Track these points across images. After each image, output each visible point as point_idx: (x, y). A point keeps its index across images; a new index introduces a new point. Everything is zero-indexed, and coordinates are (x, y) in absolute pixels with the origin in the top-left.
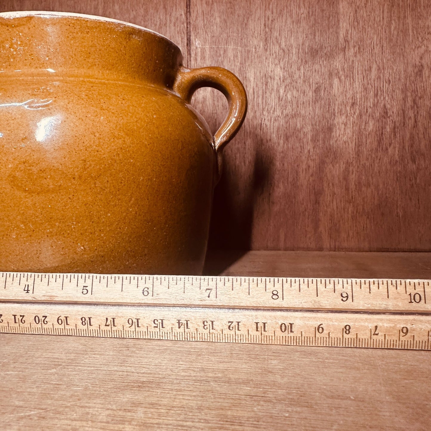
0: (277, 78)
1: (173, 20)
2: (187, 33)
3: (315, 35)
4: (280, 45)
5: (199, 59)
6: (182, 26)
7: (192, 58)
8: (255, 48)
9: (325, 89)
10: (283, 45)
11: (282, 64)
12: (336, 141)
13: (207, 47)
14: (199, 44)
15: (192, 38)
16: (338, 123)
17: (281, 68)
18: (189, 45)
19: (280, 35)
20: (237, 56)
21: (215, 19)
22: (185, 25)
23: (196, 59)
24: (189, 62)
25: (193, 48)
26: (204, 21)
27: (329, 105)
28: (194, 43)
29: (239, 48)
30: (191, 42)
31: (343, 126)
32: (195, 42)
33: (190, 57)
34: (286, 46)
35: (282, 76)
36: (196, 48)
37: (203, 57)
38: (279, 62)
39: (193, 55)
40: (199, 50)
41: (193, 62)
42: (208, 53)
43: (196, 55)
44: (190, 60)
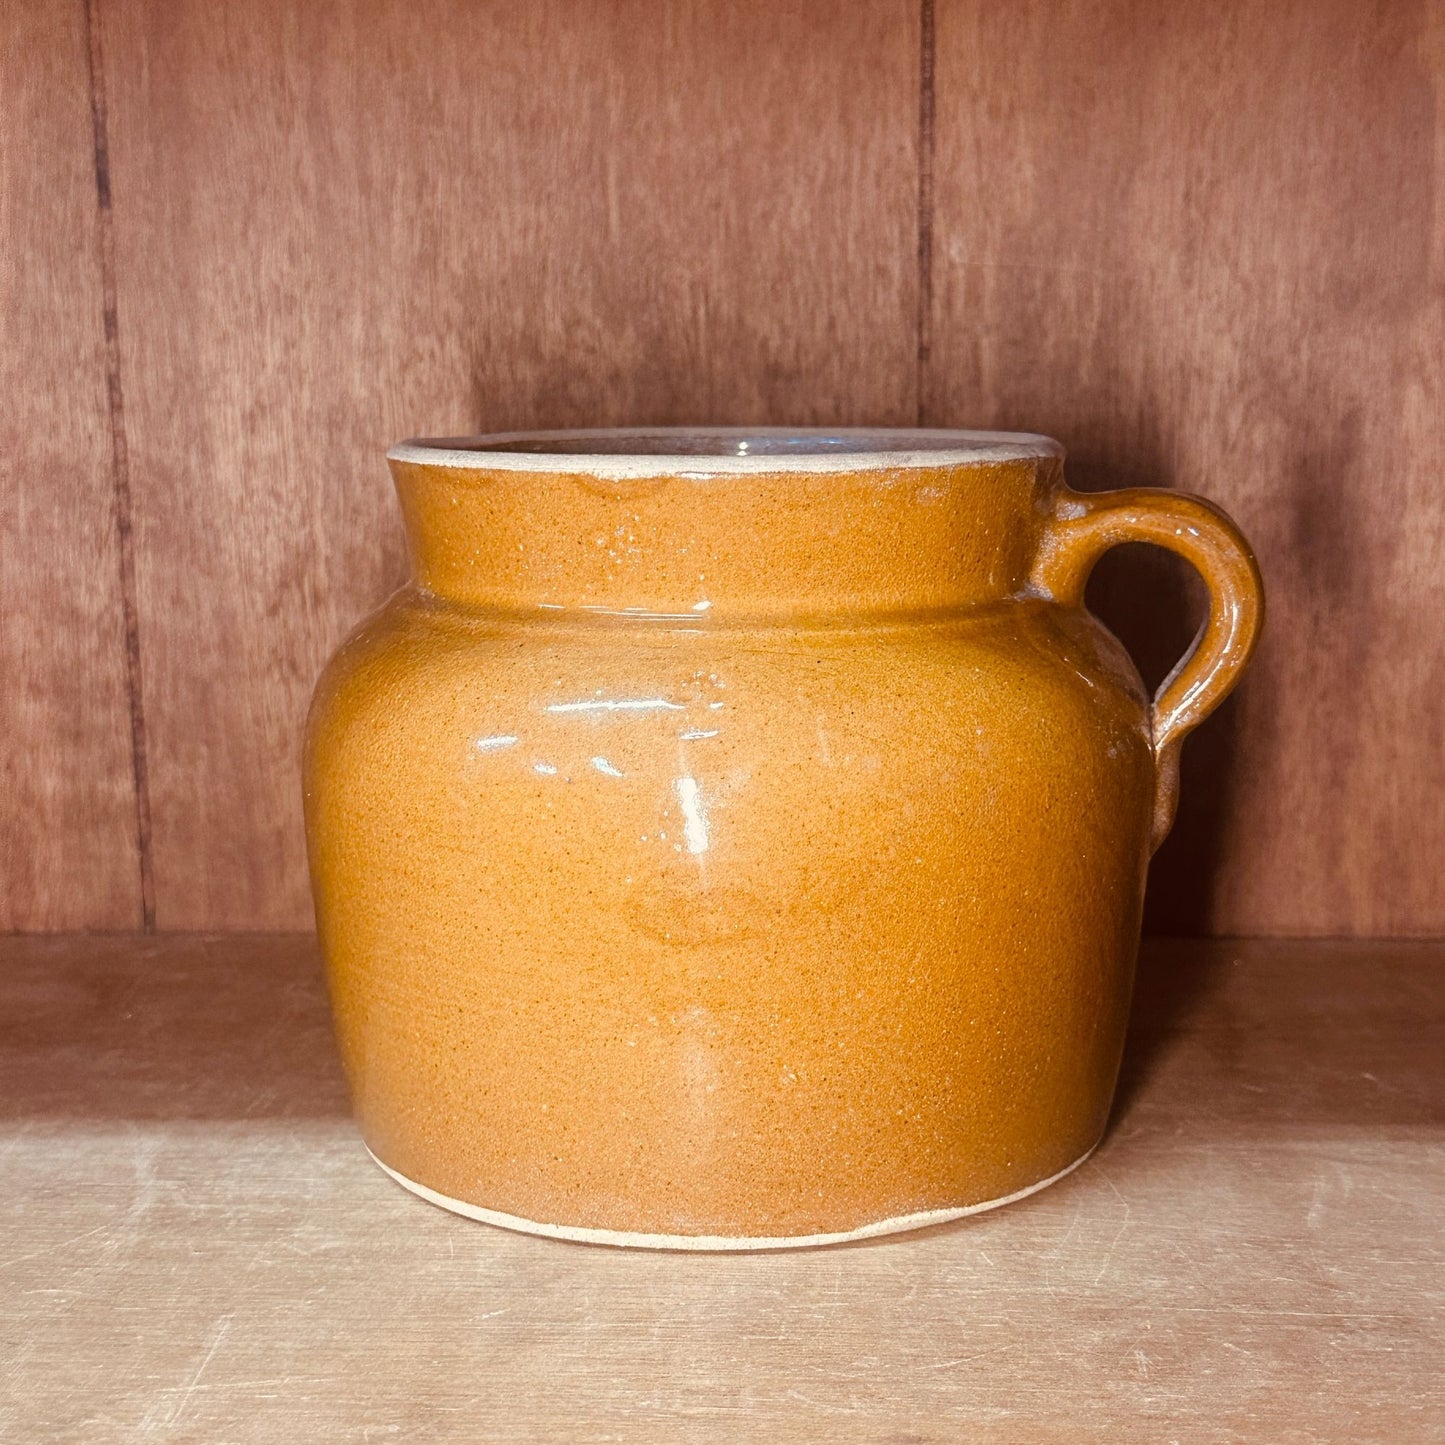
0: (1220, 375)
1: (873, 163)
2: (921, 213)
3: (1351, 240)
4: (1235, 265)
5: (959, 303)
6: (905, 186)
7: (937, 303)
8: (1153, 274)
9: (1377, 418)
10: (1246, 265)
11: (1239, 331)
12: (1406, 588)
13: (990, 262)
14: (961, 252)
15: (939, 229)
16: (1416, 529)
17: (1235, 344)
18: (926, 254)
19: (1235, 232)
20: (1088, 300)
21: (1019, 169)
22: (916, 184)
23: (949, 305)
24: (925, 312)
25: (940, 264)
26: (979, 173)
27: (1389, 469)
28: (944, 247)
29: (1099, 273)
30: (934, 244)
31: (1430, 540)
32: (949, 244)
33: (930, 295)
34: (1253, 270)
35: (1236, 370)
36: (952, 265)
37: (974, 298)
38: (1230, 322)
39: (939, 289)
40: (961, 273)
41: (938, 313)
42: (990, 283)
43: (950, 288)
44: (930, 307)
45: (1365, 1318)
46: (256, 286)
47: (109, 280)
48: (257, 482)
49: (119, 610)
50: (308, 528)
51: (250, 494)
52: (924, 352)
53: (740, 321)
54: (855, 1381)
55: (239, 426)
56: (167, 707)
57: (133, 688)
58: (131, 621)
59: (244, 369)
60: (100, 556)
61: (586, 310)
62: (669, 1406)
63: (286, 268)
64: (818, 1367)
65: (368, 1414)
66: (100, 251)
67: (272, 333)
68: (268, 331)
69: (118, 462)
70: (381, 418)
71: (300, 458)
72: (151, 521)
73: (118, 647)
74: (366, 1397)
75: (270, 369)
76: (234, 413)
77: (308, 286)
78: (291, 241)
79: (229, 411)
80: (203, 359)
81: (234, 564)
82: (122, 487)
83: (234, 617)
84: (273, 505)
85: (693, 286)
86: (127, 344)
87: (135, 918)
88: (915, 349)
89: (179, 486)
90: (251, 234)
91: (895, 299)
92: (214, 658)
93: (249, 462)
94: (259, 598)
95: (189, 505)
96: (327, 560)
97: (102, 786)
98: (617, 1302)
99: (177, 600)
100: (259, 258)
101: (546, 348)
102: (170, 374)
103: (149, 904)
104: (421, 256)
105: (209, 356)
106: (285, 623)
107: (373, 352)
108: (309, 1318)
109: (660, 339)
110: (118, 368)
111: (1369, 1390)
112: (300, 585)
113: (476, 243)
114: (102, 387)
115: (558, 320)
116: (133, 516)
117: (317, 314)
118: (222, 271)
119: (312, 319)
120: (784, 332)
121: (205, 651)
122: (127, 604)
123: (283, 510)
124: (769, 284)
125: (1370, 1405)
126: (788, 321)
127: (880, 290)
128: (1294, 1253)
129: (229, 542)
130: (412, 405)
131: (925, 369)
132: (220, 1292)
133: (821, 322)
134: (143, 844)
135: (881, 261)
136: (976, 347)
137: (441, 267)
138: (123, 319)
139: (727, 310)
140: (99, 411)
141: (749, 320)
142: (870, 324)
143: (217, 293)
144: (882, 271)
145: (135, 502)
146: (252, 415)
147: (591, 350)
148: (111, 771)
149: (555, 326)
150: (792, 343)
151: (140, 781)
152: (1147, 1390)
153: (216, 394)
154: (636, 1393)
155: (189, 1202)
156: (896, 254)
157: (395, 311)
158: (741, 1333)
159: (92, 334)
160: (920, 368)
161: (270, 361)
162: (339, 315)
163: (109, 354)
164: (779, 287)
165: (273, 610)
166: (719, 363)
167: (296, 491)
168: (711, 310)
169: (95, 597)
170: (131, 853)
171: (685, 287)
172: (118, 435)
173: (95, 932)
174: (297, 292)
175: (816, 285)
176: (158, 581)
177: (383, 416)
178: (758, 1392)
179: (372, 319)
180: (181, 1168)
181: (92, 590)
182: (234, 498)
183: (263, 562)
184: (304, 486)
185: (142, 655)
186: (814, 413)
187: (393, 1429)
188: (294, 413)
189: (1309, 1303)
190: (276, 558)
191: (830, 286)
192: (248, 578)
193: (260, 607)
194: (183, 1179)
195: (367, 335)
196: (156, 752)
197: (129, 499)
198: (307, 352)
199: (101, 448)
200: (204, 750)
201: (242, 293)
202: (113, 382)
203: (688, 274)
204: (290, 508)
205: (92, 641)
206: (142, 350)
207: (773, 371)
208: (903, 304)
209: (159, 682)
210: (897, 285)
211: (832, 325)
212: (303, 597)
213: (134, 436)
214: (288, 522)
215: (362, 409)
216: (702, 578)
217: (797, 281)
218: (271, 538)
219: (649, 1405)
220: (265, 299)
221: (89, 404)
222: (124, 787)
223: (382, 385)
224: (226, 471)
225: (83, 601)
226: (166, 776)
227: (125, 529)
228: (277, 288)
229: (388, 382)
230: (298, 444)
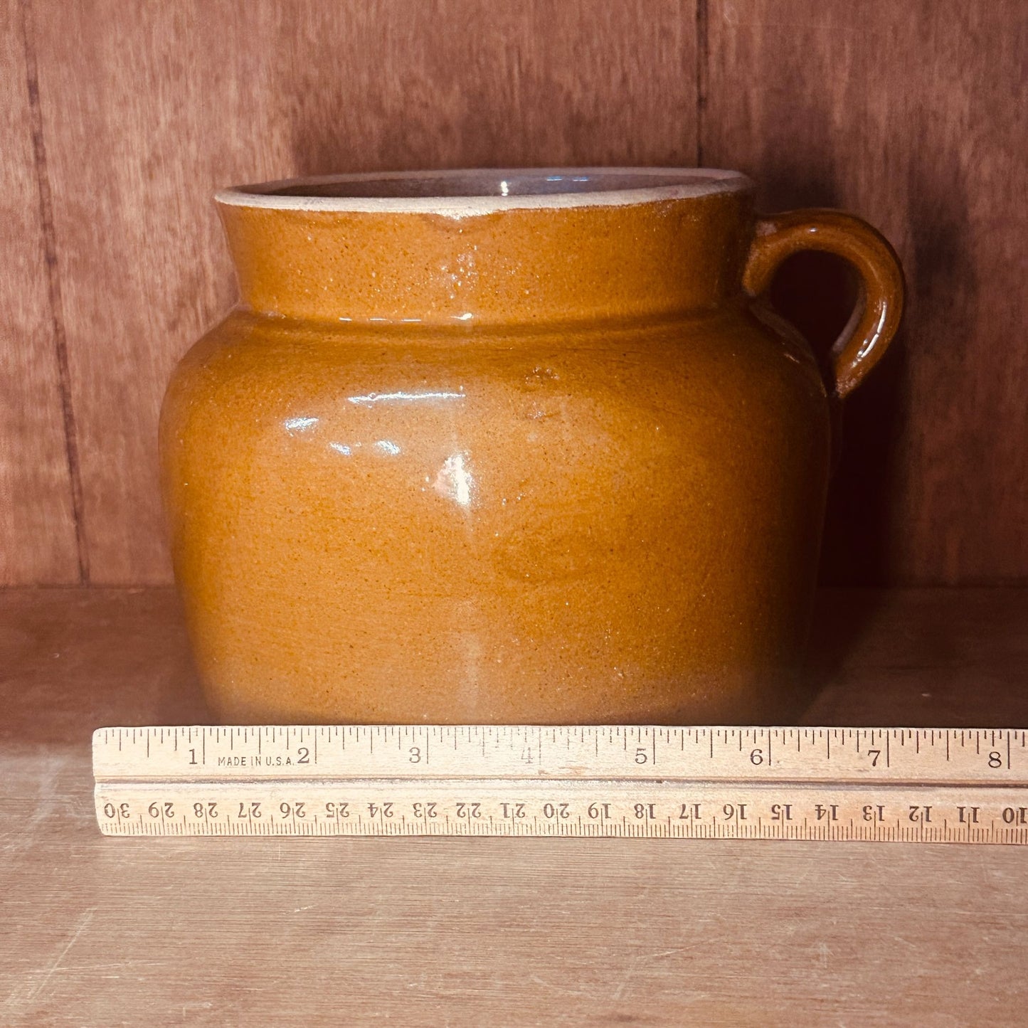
0: (953, 117)
4: (965, 22)
5: (731, 59)
7: (713, 59)
8: (895, 31)
10: (975, 20)
11: (968, 78)
13: (757, 23)
14: (732, 15)
17: (965, 88)
18: (703, 17)
20: (841, 53)
23: (723, 61)
24: (703, 67)
25: (715, 26)
28: (718, 11)
29: (850, 30)
30: (710, 9)
32: (722, 10)
33: (707, 53)
34: (980, 25)
35: (966, 110)
36: (725, 26)
37: (744, 54)
38: (961, 71)
39: (714, 47)
40: (733, 33)
41: (714, 68)
42: (758, 39)
43: (723, 47)
44: (707, 64)
45: (1017, 916)
46: (150, 58)
47: (30, 54)
48: (156, 220)
49: (50, 327)
50: (198, 260)
51: (151, 230)
52: (702, 102)
53: (548, 78)
54: (586, 968)
55: (140, 173)
56: (92, 405)
57: (64, 391)
58: (61, 335)
59: (142, 127)
60: (33, 283)
61: (420, 71)
62: (432, 987)
63: (173, 41)
64: (558, 956)
65: (189, 992)
66: (22, 29)
67: (163, 96)
68: (160, 95)
69: (44, 206)
70: (255, 167)
71: (189, 199)
72: (73, 254)
73: (50, 357)
74: (190, 978)
75: (162, 125)
76: (134, 163)
77: (191, 54)
78: (176, 17)
79: (131, 161)
80: (108, 119)
81: (140, 288)
82: (47, 226)
83: (141, 332)
84: (170, 240)
85: (508, 49)
86: (47, 108)
87: (74, 575)
88: (695, 99)
89: (94, 226)
90: (144, 14)
91: (677, 56)
92: (128, 366)
93: (149, 203)
94: (161, 316)
95: (102, 240)
96: (215, 284)
97: (44, 468)
98: (404, 900)
99: (96, 318)
100: (151, 33)
101: (388, 103)
102: (82, 130)
103: (84, 563)
104: (282, 28)
105: (113, 117)
106: (183, 336)
107: (245, 110)
108: (156, 911)
109: (482, 95)
110: (41, 127)
111: (1009, 980)
112: (194, 305)
113: (328, 17)
114: (29, 144)
115: (397, 82)
116: (58, 249)
117: (199, 78)
118: (122, 44)
119: (195, 84)
120: (585, 87)
121: (120, 359)
122: (56, 323)
123: (178, 244)
124: (571, 47)
125: (1010, 993)
126: (588, 77)
127: (664, 48)
128: (966, 859)
129: (135, 270)
130: (279, 154)
131: (703, 115)
132: (89, 889)
133: (616, 77)
134: (77, 516)
135: (666, 24)
136: (746, 97)
137: (299, 37)
138: (43, 87)
139: (537, 70)
140: (28, 163)
141: (556, 76)
142: (657, 80)
143: (117, 64)
144: (666, 33)
145: (60, 238)
146: (149, 164)
147: (426, 106)
148: (49, 458)
149: (395, 86)
150: (591, 95)
151: (72, 465)
152: (824, 977)
153: (121, 148)
154: (407, 977)
155: (78, 813)
156: (678, 18)
157: (263, 75)
158: (500, 926)
159: (18, 101)
160: (700, 115)
161: (162, 120)
162: (217, 80)
163: (34, 116)
164: (580, 48)
165: (173, 326)
166: (531, 115)
167: (187, 227)
168: (524, 70)
169: (30, 318)
170: (68, 522)
171: (502, 49)
172: (42, 183)
173: (43, 586)
174: (183, 61)
175: (611, 46)
176: (80, 303)
177: (257, 164)
178: (505, 976)
179: (244, 83)
180: (77, 784)
181: (27, 311)
182: (138, 233)
183: (163, 286)
184: (194, 225)
185: (70, 364)
186: (610, 154)
187: (207, 1005)
188: (183, 162)
189: (971, 903)
190: (174, 283)
191: (622, 46)
192: (152, 299)
193: (163, 324)
194: (77, 793)
195: (241, 95)
196: (84, 442)
197: (54, 235)
198: (191, 112)
199: (30, 193)
200: (122, 440)
201: (138, 64)
202: (37, 140)
203: (503, 39)
204: (184, 240)
205: (29, 353)
206: (59, 112)
207: (576, 121)
208: (685, 62)
209: (84, 385)
210: (679, 44)
211: (624, 80)
212: (197, 315)
213: (56, 185)
214: (182, 253)
215: (239, 160)
216: (527, 292)
217: (595, 42)
218: (169, 266)
219: (415, 987)
220: (157, 67)
221: (19, 157)
222: (60, 470)
223: (254, 138)
224: (131, 212)
225: (21, 319)
226: (92, 461)
227: (51, 261)
228: (166, 57)
229: (260, 136)
230: (188, 187)
